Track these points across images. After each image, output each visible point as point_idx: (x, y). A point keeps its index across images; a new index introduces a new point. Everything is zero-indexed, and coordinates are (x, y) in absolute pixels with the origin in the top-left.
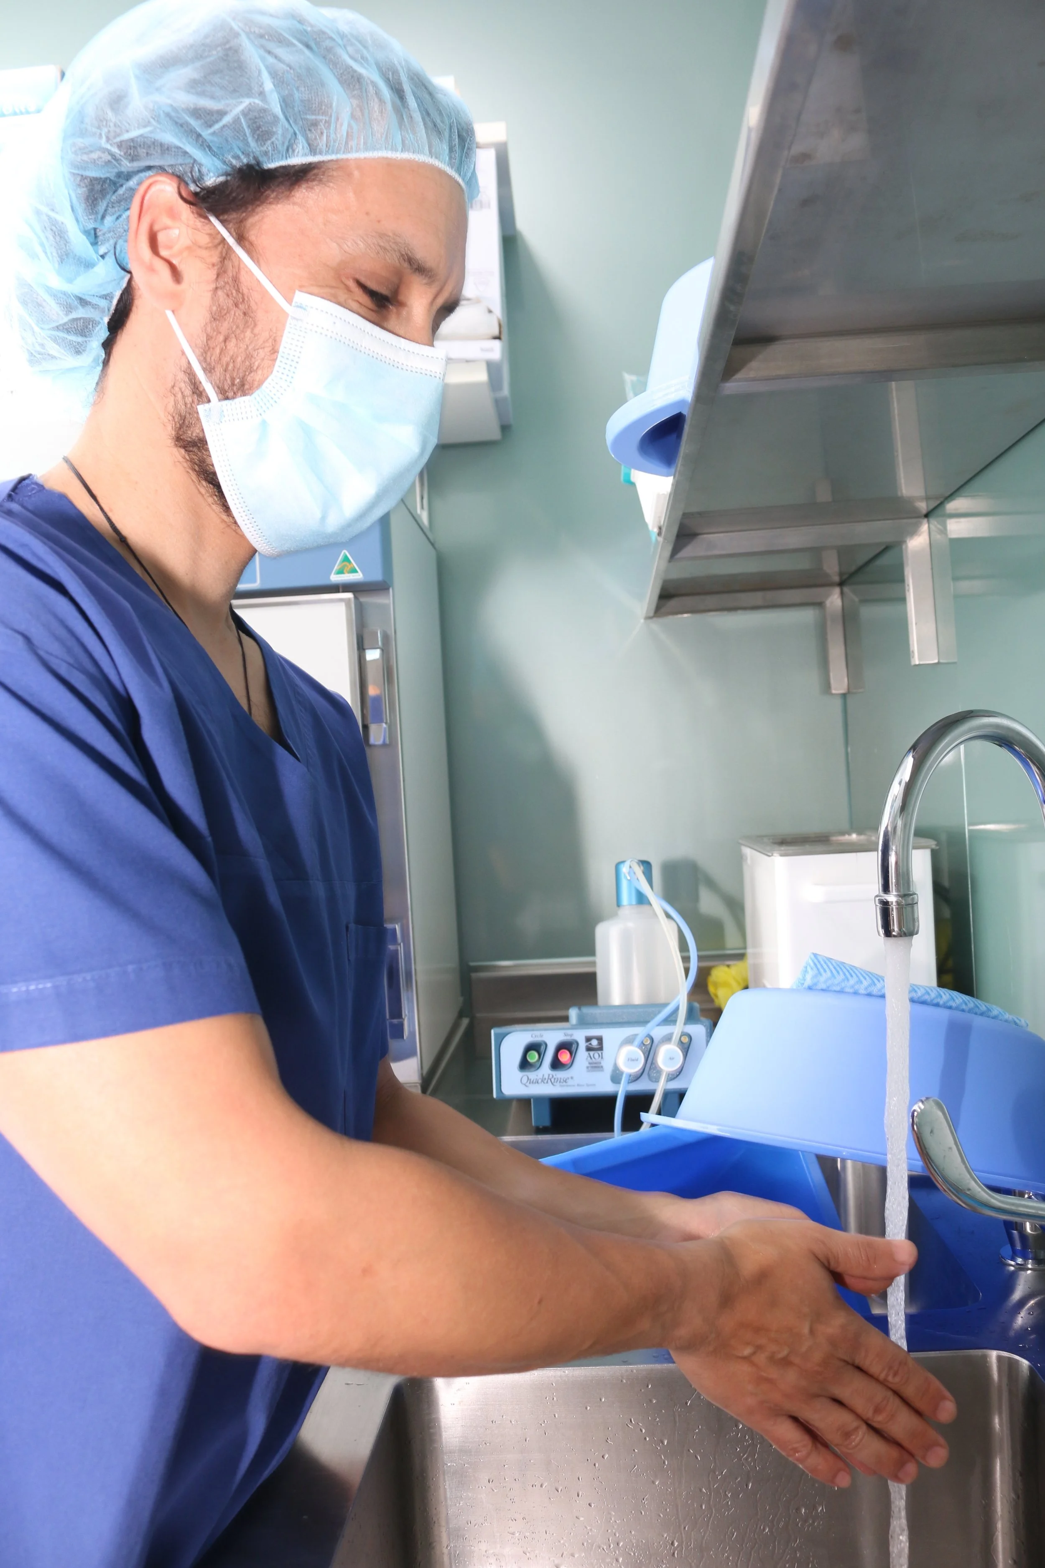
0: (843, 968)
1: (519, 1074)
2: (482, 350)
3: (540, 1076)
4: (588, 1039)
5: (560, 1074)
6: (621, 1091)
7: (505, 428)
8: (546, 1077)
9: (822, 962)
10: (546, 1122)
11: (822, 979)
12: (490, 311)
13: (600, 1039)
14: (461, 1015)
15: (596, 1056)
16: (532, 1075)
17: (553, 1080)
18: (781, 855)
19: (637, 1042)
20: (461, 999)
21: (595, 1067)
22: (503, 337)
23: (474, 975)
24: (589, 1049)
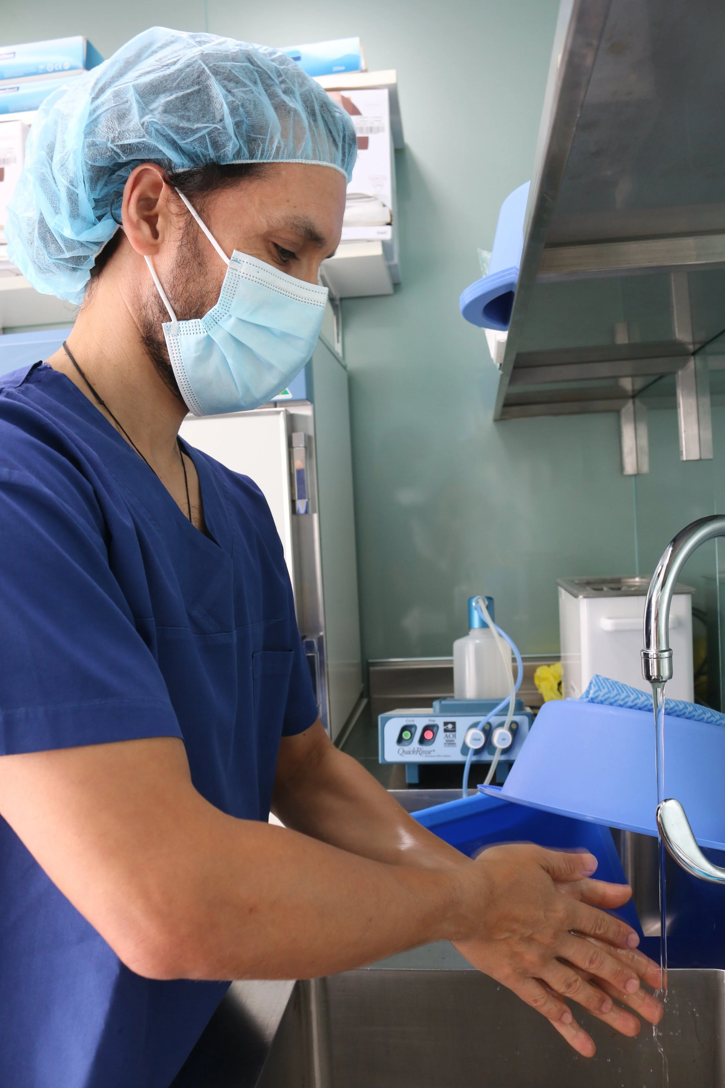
0: (617, 686)
1: (397, 747)
2: (379, 233)
3: (412, 749)
4: (446, 724)
5: (425, 748)
6: (469, 759)
7: (396, 286)
8: (416, 749)
9: (602, 682)
10: (416, 780)
11: (602, 694)
12: (384, 206)
13: (454, 724)
14: (362, 696)
15: (451, 736)
16: (406, 748)
17: (420, 752)
18: (585, 597)
19: (480, 726)
20: (362, 685)
21: (450, 743)
22: (393, 223)
23: (372, 669)
24: (446, 731)
